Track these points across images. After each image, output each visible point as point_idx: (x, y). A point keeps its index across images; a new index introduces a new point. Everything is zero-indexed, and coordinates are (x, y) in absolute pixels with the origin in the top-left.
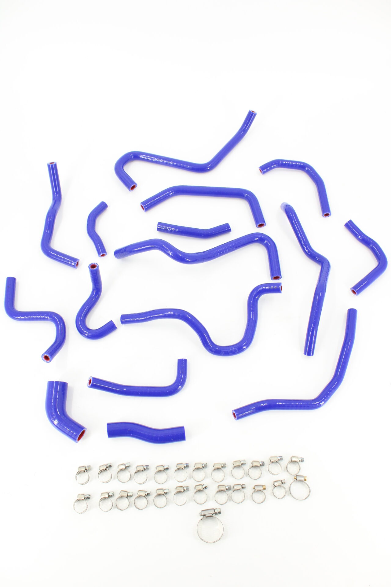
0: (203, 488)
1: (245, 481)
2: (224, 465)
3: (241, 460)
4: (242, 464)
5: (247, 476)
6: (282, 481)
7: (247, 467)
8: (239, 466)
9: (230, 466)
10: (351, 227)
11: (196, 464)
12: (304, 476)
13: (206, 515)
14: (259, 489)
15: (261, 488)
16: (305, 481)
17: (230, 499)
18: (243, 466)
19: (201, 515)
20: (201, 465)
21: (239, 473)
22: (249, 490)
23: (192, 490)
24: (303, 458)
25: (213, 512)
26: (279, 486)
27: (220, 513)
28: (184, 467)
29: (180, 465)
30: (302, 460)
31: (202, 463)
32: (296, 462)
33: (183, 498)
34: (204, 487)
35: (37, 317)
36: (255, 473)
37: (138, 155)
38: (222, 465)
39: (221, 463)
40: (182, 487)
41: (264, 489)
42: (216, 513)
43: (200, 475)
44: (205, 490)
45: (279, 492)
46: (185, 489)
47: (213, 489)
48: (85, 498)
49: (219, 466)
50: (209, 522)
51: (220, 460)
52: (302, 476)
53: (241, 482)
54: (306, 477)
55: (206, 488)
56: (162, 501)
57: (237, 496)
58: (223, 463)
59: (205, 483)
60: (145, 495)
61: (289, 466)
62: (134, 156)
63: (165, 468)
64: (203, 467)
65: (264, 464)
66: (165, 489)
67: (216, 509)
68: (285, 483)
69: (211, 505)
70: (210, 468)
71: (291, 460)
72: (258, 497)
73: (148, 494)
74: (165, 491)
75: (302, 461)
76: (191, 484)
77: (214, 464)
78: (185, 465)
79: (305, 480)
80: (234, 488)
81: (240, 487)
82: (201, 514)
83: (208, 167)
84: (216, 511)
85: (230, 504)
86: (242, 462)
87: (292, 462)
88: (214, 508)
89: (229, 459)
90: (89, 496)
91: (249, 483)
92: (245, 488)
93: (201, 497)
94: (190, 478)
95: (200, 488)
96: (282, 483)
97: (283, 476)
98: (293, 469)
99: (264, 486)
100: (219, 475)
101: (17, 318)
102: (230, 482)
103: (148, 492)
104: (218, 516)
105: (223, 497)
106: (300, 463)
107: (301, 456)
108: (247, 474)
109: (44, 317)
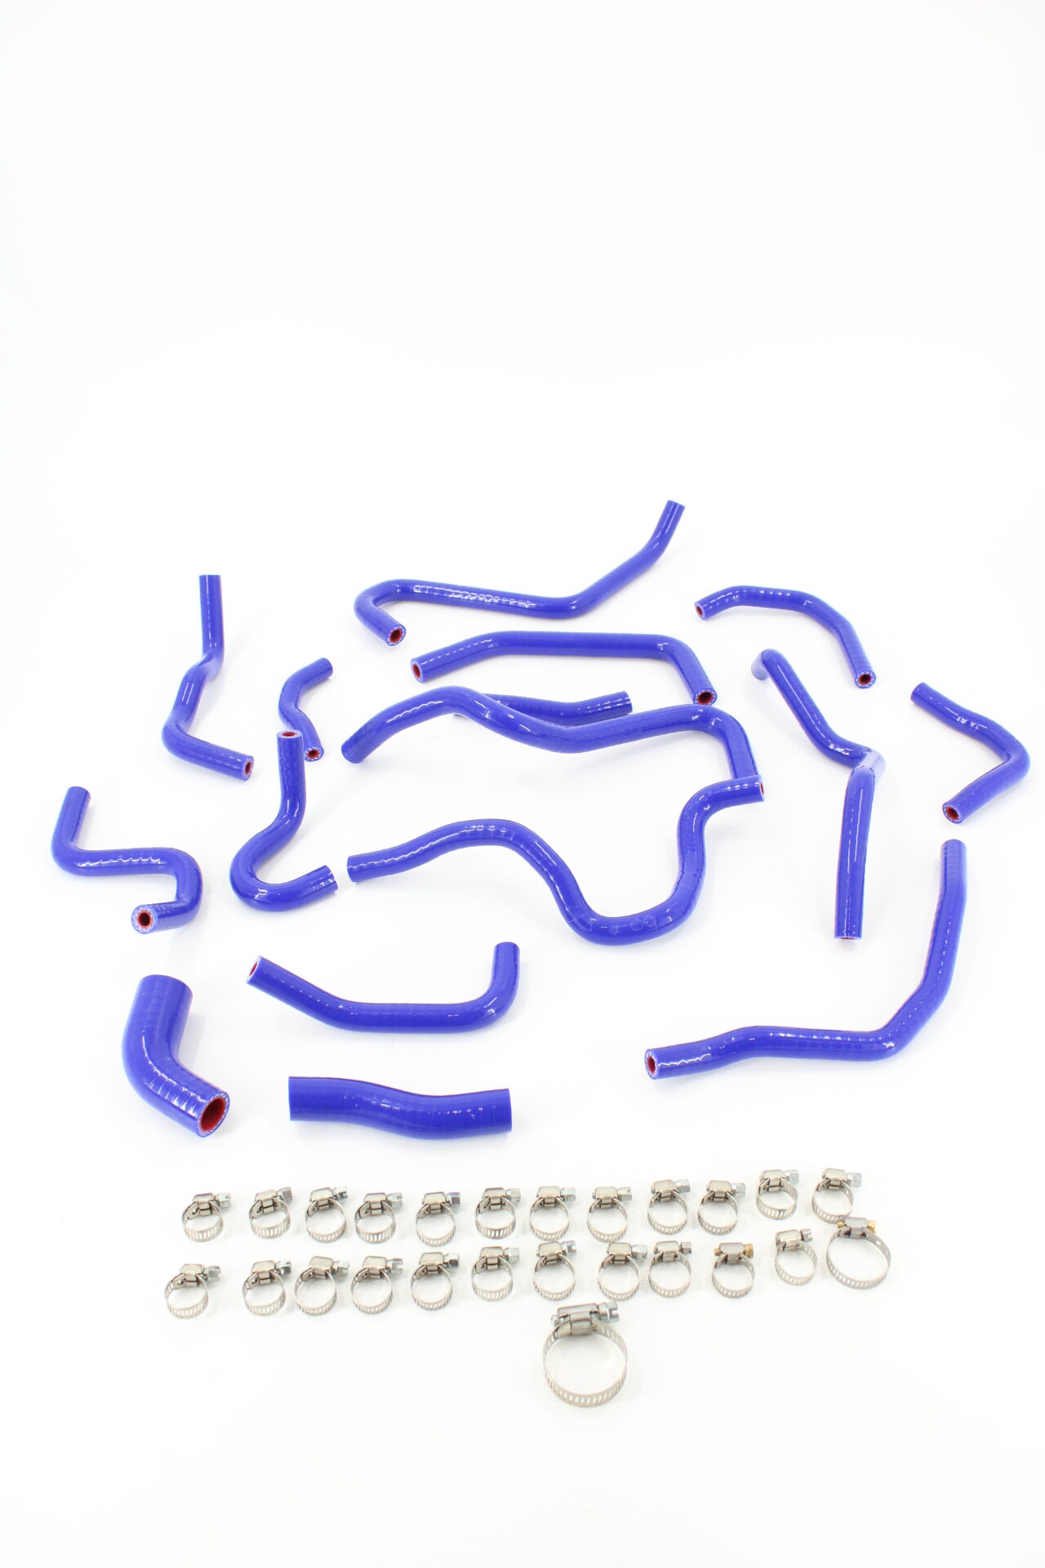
0: (563, 1252)
2: (624, 1193)
3: (673, 1179)
4: (678, 1188)
5: (694, 1226)
6: (801, 1234)
7: (693, 1200)
9: (643, 1198)
10: (925, 698)
11: (540, 1189)
12: (868, 1219)
13: (573, 1317)
14: (733, 1255)
15: (738, 1253)
16: (869, 1232)
17: (646, 1284)
18: (681, 1197)
20: (558, 1192)
21: (669, 1216)
22: (702, 1258)
23: (530, 1259)
24: (859, 1174)
26: (796, 1247)
27: (614, 1316)
29: (489, 1193)
30: (854, 1178)
31: (561, 1187)
32: (839, 1185)
34: (565, 1248)
35: (131, 861)
36: (718, 1216)
37: (411, 587)
38: (621, 1194)
39: (617, 1188)
40: (497, 1249)
41: (749, 1254)
42: (601, 1314)
43: (551, 1222)
45: (795, 1266)
46: (508, 1254)
47: (589, 1255)
49: (611, 1196)
50: (581, 1351)
51: (610, 1179)
52: (860, 1222)
53: (679, 1237)
54: (872, 1220)
55: (571, 1250)
56: (434, 1288)
57: (668, 1277)
58: (621, 1189)
60: (386, 1269)
61: (820, 1197)
62: (402, 591)
67: (604, 1305)
68: (811, 1240)
69: (587, 1297)
70: (583, 1203)
71: (825, 1180)
72: (732, 1278)
74: (448, 1261)
75: (856, 1182)
77: (596, 1190)
79: (871, 1228)
80: (655, 1254)
81: (674, 1250)
82: (555, 1317)
83: (573, 605)
84: (602, 1308)
86: (677, 1183)
87: (828, 1185)
88: (597, 1303)
90: (216, 1269)
92: (690, 1252)
93: (556, 1280)
95: (555, 1251)
96: (803, 1239)
98: (834, 1204)
99: (748, 1244)
100: (610, 1223)
101: (79, 865)
102: (644, 1240)
103: (395, 1262)
104: (612, 1326)
105: (622, 1281)
109: (150, 861)
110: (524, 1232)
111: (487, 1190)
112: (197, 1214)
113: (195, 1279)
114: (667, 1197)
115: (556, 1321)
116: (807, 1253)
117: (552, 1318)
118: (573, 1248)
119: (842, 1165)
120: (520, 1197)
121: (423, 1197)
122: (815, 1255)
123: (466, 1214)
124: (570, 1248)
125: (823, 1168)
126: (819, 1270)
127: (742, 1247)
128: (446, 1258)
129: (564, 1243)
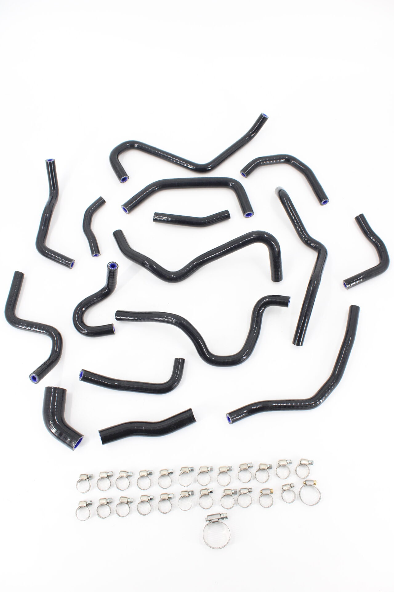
0: (209, 493)
1: (252, 485)
2: (230, 468)
3: (247, 463)
4: (249, 467)
5: (254, 479)
6: (290, 485)
7: (253, 470)
8: (245, 468)
9: (236, 470)
12: (314, 480)
13: (212, 521)
14: (266, 493)
15: (268, 492)
16: (314, 486)
17: (237, 503)
18: (249, 469)
19: (207, 521)
20: (207, 469)
21: (246, 476)
22: (256, 494)
23: (197, 495)
24: (313, 461)
25: (219, 517)
26: (289, 490)
27: (226, 518)
28: (189, 471)
29: (184, 469)
31: (208, 467)
32: (306, 465)
33: (188, 502)
34: (209, 491)
36: (262, 476)
38: (228, 469)
39: (227, 466)
40: (186, 491)
41: (272, 493)
42: (222, 518)
43: (205, 479)
44: (210, 494)
45: (288, 496)
46: (190, 493)
47: (219, 492)
48: (87, 505)
49: (225, 470)
50: (215, 527)
51: (225, 463)
52: (312, 481)
53: (248, 486)
54: (315, 481)
55: (211, 492)
56: (166, 506)
57: (244, 500)
58: (228, 467)
59: (211, 487)
60: (149, 500)
61: (298, 469)
63: (169, 472)
64: (208, 471)
65: (272, 467)
66: (169, 494)
67: (223, 514)
68: (294, 487)
69: (217, 509)
70: (216, 472)
71: (301, 463)
72: (266, 501)
73: (151, 499)
74: (170, 496)
75: (312, 464)
76: (196, 488)
77: (220, 467)
78: (190, 469)
79: (315, 484)
80: (240, 492)
81: (246, 491)
82: (206, 519)
84: (222, 516)
85: (237, 508)
86: (249, 465)
87: (301, 464)
88: (221, 513)
89: (235, 462)
90: (91, 502)
91: (257, 487)
92: (252, 492)
93: (206, 502)
94: (195, 482)
95: (206, 492)
96: (291, 487)
97: (293, 479)
98: (303, 472)
99: (272, 489)
100: (225, 479)
102: (236, 485)
103: (151, 497)
104: (225, 521)
105: (229, 501)
106: (310, 466)
107: (310, 459)
108: (254, 477)
116: (292, 492)
125: (300, 459)
126: (297, 498)
127: (269, 490)
128: (169, 495)
129: (209, 489)
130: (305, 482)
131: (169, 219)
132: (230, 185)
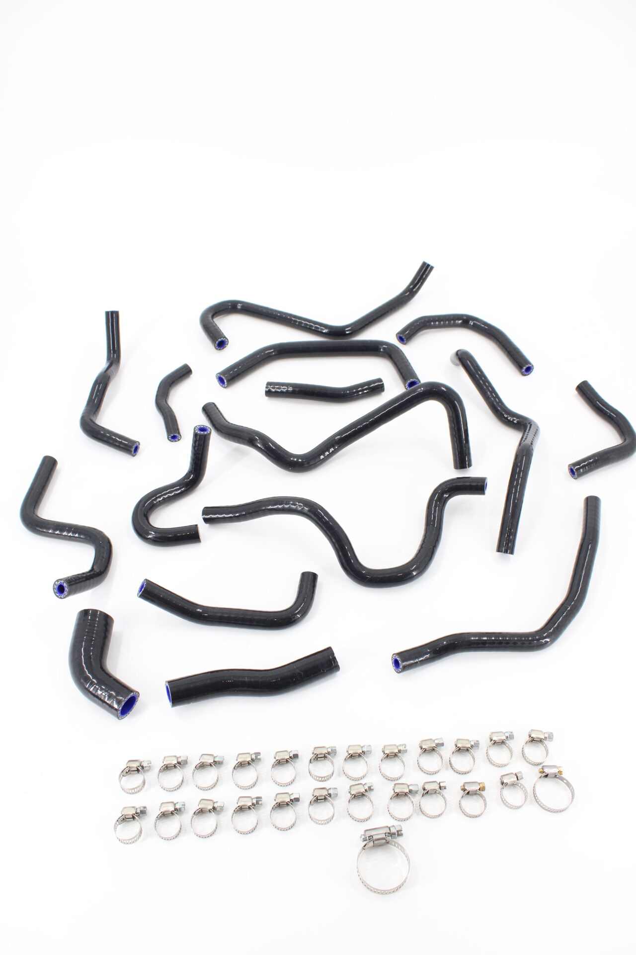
110: (339, 775)
111: (315, 748)
112: (129, 773)
113: (132, 817)
114: (430, 750)
115: (363, 839)
116: (520, 787)
117: (361, 837)
118: (372, 788)
119: (542, 727)
120: (336, 753)
121: (274, 754)
122: (525, 790)
123: (303, 763)
124: (370, 788)
125: (529, 730)
126: (528, 799)
127: (478, 785)
128: (292, 796)
129: (365, 784)
130: (541, 770)
131: (290, 389)
132: (382, 350)
